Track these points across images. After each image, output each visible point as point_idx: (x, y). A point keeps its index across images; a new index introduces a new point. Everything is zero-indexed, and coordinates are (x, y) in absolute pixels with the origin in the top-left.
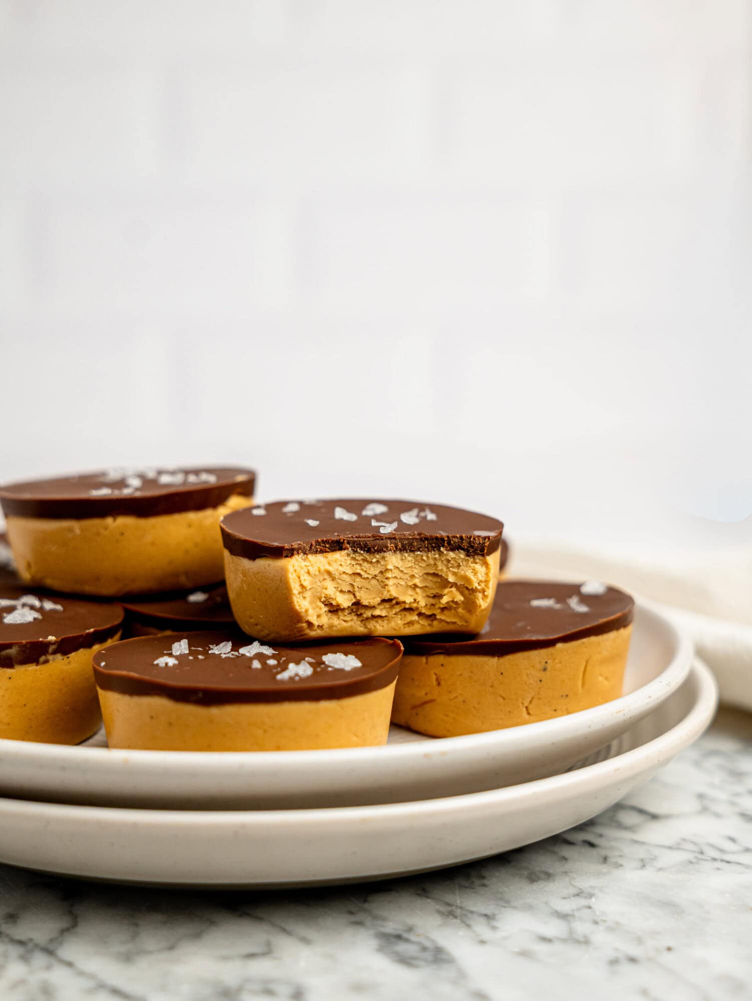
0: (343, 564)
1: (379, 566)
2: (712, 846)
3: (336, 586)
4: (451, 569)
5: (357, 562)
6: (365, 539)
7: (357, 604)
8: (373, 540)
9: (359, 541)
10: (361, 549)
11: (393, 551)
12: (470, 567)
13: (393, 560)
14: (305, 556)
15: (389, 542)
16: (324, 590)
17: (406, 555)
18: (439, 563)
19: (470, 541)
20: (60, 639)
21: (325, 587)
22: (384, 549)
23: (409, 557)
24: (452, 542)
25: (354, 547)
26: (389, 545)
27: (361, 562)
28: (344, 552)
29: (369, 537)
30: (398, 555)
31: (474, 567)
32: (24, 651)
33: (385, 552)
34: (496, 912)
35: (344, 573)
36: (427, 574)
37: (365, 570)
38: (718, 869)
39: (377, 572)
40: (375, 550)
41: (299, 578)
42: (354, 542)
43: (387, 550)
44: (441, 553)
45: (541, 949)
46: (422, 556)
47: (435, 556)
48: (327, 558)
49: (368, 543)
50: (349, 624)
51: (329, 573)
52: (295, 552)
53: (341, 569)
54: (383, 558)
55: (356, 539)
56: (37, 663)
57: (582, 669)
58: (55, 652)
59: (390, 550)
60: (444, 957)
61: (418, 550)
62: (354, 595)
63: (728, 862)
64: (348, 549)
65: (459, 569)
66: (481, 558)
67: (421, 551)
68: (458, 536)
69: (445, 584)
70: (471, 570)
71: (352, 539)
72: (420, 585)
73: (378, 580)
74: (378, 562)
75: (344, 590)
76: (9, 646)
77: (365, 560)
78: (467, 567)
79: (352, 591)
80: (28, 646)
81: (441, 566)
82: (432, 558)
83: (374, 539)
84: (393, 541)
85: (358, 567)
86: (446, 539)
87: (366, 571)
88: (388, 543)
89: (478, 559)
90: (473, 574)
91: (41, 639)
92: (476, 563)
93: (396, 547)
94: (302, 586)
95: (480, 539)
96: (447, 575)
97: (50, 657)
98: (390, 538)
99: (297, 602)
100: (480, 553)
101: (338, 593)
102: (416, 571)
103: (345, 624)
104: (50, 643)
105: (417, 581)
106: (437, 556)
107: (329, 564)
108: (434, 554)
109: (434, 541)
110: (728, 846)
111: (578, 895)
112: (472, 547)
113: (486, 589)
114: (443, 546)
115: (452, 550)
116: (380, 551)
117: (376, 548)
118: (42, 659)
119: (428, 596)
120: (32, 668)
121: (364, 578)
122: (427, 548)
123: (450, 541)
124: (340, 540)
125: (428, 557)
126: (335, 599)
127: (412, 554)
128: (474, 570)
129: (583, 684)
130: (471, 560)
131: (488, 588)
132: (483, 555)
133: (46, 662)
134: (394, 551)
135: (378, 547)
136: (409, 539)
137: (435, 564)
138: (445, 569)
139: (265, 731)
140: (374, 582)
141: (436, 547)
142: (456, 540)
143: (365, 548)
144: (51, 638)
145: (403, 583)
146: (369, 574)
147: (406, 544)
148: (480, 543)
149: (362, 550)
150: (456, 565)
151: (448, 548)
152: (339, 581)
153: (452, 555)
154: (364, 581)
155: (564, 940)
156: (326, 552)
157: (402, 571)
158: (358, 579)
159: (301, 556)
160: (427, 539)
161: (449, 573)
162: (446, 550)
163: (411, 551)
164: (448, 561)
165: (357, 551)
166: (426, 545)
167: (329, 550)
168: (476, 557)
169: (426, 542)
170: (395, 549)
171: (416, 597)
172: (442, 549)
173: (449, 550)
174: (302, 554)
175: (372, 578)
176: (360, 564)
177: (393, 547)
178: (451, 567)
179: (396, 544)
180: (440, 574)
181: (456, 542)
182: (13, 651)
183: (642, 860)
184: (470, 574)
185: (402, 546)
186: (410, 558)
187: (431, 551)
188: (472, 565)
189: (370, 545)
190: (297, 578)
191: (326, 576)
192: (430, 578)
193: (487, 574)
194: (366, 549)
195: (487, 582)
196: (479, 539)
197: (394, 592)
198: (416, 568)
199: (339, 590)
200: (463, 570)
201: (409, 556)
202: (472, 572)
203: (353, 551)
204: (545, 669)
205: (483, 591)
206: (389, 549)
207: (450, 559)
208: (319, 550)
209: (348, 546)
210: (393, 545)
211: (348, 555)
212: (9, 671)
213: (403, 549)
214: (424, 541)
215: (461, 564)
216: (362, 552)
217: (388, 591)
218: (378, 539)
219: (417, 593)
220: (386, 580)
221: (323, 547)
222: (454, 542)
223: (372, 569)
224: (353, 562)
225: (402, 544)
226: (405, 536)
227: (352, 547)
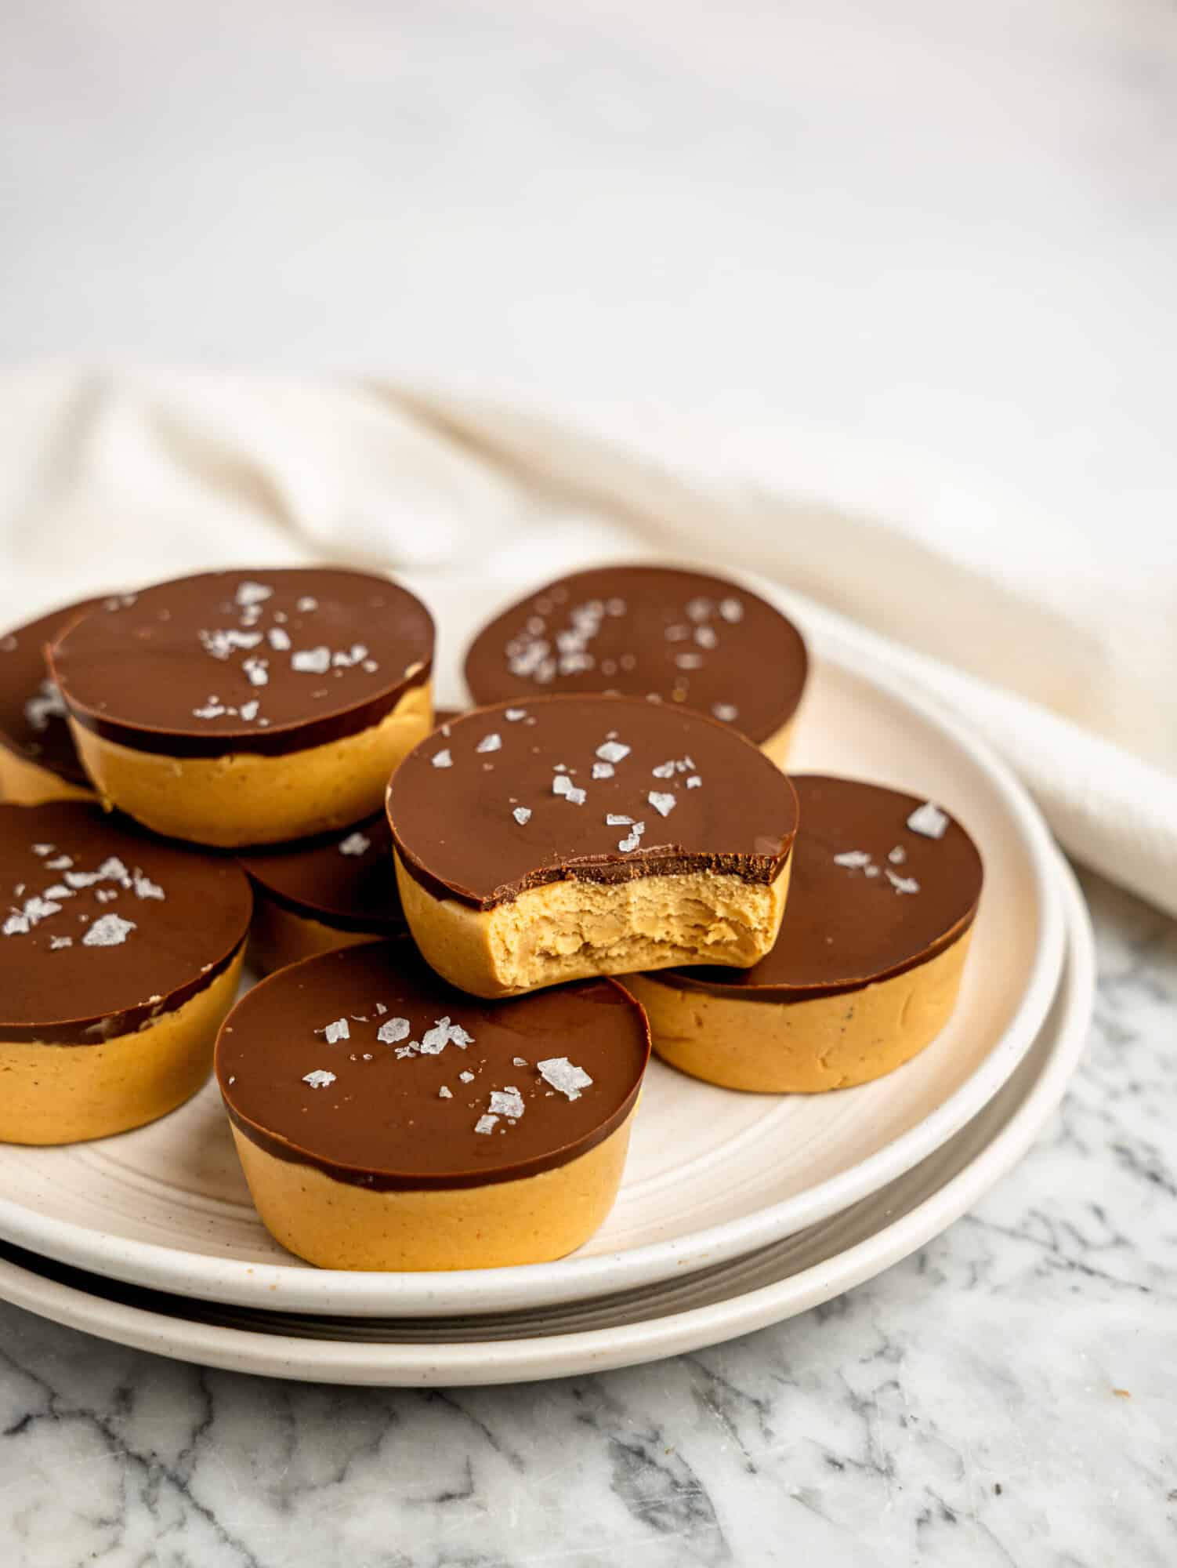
0: (566, 901)
1: (617, 898)
2: (1071, 1229)
3: (556, 930)
4: (720, 898)
5: (586, 895)
6: (597, 865)
7: (587, 946)
8: (609, 867)
9: (590, 868)
10: (592, 878)
11: (637, 878)
12: (748, 898)
13: (638, 889)
14: (512, 904)
15: (632, 867)
16: (539, 942)
17: (656, 880)
18: (703, 889)
19: (749, 864)
20: (167, 996)
21: (540, 936)
22: (625, 879)
23: (660, 882)
24: (723, 865)
25: (582, 876)
26: (631, 871)
27: (592, 895)
28: (570, 883)
29: (603, 861)
30: (645, 881)
31: (753, 899)
32: (119, 1023)
33: (626, 882)
34: (772, 1396)
35: (567, 912)
36: (687, 900)
37: (597, 905)
38: (1075, 1289)
39: (614, 906)
40: (611, 881)
41: (504, 942)
42: (582, 869)
43: (629, 879)
44: (706, 877)
45: (828, 1484)
46: (679, 880)
47: (698, 879)
48: (543, 895)
49: (602, 871)
50: (573, 969)
51: (546, 918)
52: (498, 903)
53: (563, 908)
54: (624, 889)
55: (584, 865)
56: (136, 1030)
57: (902, 1005)
58: (160, 1013)
59: (634, 878)
60: (702, 1506)
61: (674, 872)
62: (582, 936)
63: (1090, 1272)
64: (571, 879)
65: (731, 899)
66: (763, 886)
67: (677, 874)
68: (731, 855)
69: (710, 915)
70: (749, 904)
71: (578, 865)
72: (674, 913)
73: (615, 915)
74: (616, 894)
75: (566, 932)
76: (98, 1021)
77: (597, 892)
78: (743, 898)
79: (578, 931)
80: (123, 1015)
81: (706, 894)
82: (694, 881)
83: (610, 864)
84: (638, 864)
85: (588, 902)
86: (714, 859)
87: (598, 907)
88: (630, 869)
89: (760, 888)
90: (751, 909)
91: (140, 1004)
92: (757, 893)
93: (642, 873)
94: (508, 951)
95: (763, 861)
96: (715, 906)
97: (154, 1021)
98: (633, 861)
99: (502, 973)
100: (763, 881)
101: (559, 939)
102: (669, 898)
103: (567, 970)
104: (154, 1005)
105: (671, 911)
106: (701, 879)
107: (546, 905)
108: (697, 877)
109: (697, 860)
110: (1093, 1230)
111: (881, 1353)
112: (752, 873)
113: (769, 929)
114: (710, 867)
115: (723, 873)
116: (618, 881)
117: (613, 878)
118: (144, 1024)
119: (687, 926)
120: (130, 1039)
121: (596, 916)
122: (687, 869)
123: (720, 861)
124: (562, 869)
125: (687, 881)
126: (555, 948)
127: (664, 878)
128: (753, 903)
129: (903, 1022)
130: (749, 888)
131: (772, 927)
132: (767, 884)
133: (150, 1026)
134: (640, 877)
135: (616, 877)
136: (659, 859)
137: (697, 889)
138: (711, 897)
139: (461, 1220)
140: (610, 917)
141: (699, 867)
142: (728, 861)
143: (598, 877)
144: (155, 999)
145: (651, 914)
146: (602, 910)
147: (656, 867)
148: (762, 868)
149: (592, 880)
150: (726, 893)
151: (717, 872)
152: (561, 924)
153: (722, 880)
154: (596, 919)
155: (860, 1466)
156: (542, 885)
157: (650, 901)
158: (587, 918)
159: (505, 907)
160: (687, 858)
161: (717, 902)
162: (714, 873)
163: (662, 874)
164: (717, 887)
165: (585, 881)
166: (686, 866)
167: (546, 882)
168: (756, 885)
169: (686, 862)
170: (640, 875)
171: (669, 929)
172: (708, 871)
173: (717, 874)
174: (507, 903)
175: (607, 914)
176: (591, 898)
177: (637, 874)
178: (720, 895)
179: (642, 867)
180: (704, 901)
181: (728, 865)
182: (103, 1026)
183: (972, 1266)
184: (747, 909)
185: (650, 870)
186: (661, 884)
187: (692, 873)
188: (752, 896)
189: (604, 873)
190: (500, 942)
191: (543, 924)
192: (690, 904)
193: (772, 907)
194: (599, 879)
195: (770, 919)
196: (761, 863)
197: (638, 928)
198: (669, 895)
199: (561, 933)
200: (737, 902)
201: (660, 880)
202: (751, 907)
203: (581, 880)
204: (850, 1016)
205: (767, 932)
206: (632, 877)
207: (719, 886)
208: (531, 885)
209: (573, 875)
210: (637, 871)
211: (573, 886)
212: (98, 1048)
213: (653, 872)
214: (682, 861)
215: (735, 893)
216: (593, 883)
217: (630, 928)
218: (617, 864)
219: (671, 924)
220: (627, 915)
221: (537, 879)
222: (726, 865)
223: (607, 903)
224: (581, 895)
225: (650, 867)
226: (656, 854)
227: (578, 876)
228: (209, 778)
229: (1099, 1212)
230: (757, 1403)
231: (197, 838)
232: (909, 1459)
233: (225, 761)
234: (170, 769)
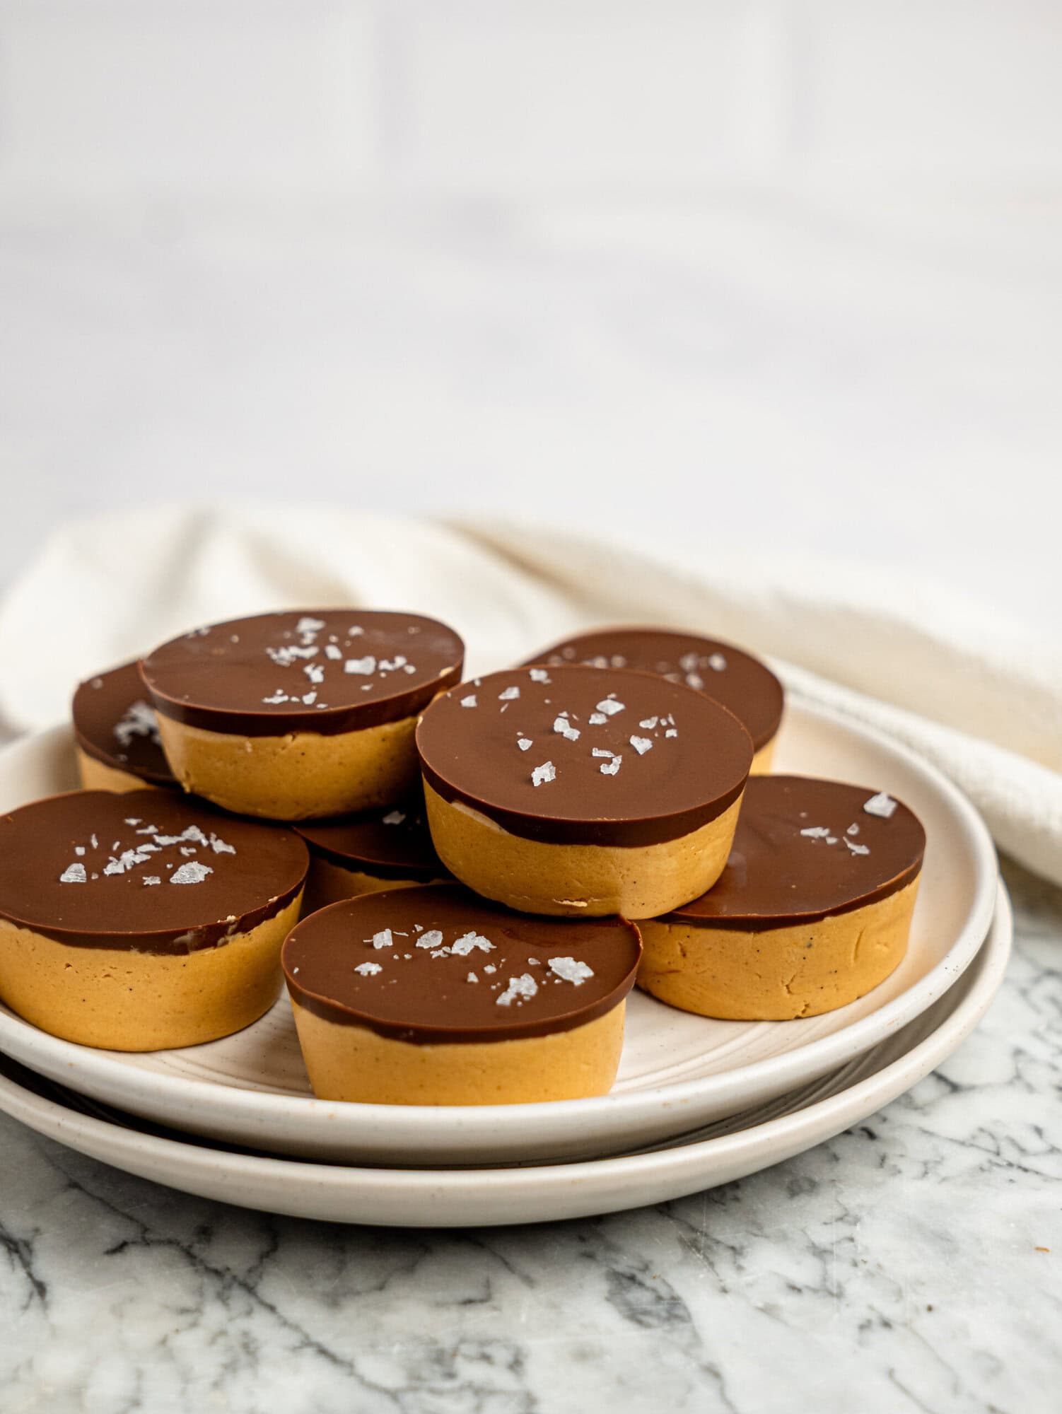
2: (1013, 1142)
20: (240, 917)
32: (201, 936)
34: (745, 1243)
38: (1011, 1181)
45: (788, 1302)
56: (215, 945)
58: (234, 932)
60: (680, 1312)
63: (1026, 1170)
76: (184, 932)
80: (205, 929)
91: (219, 921)
97: (230, 938)
104: (230, 924)
110: (1032, 1143)
111: (841, 1219)
118: (221, 941)
120: (209, 952)
129: (856, 957)
133: (226, 943)
144: (231, 918)
155: (815, 1291)
182: (188, 938)
183: (925, 1164)
204: (810, 946)
212: (183, 959)
228: (275, 754)
229: (1039, 1131)
230: (733, 1248)
231: (262, 811)
232: (857, 1287)
233: (288, 738)
234: (242, 747)
